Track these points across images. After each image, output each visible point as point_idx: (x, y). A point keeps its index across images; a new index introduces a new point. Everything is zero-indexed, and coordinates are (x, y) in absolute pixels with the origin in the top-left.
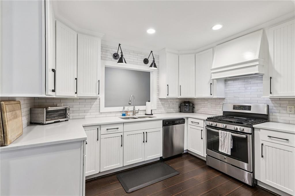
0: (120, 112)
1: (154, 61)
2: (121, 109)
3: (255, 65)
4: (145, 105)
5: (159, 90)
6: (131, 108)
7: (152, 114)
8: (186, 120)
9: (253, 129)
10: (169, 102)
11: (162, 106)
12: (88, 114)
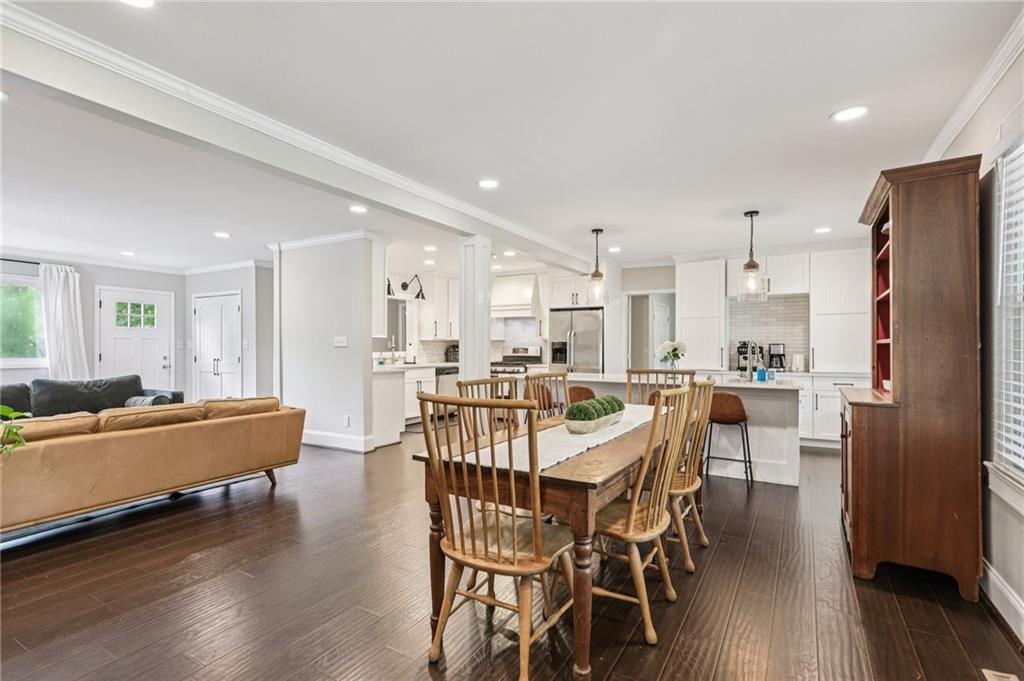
1: (421, 290)
4: (405, 350)
7: (418, 363)
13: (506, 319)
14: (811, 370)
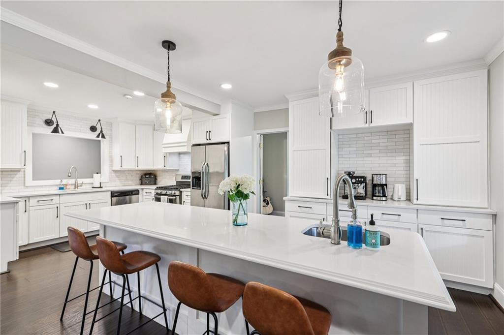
0: (56, 185)
1: (102, 131)
2: (58, 182)
3: (185, 146)
4: (93, 177)
5: (111, 160)
6: (72, 181)
7: (102, 187)
8: (140, 191)
9: (181, 192)
10: (127, 174)
11: (116, 178)
12: (7, 188)
13: (180, 154)
14: (415, 201)
